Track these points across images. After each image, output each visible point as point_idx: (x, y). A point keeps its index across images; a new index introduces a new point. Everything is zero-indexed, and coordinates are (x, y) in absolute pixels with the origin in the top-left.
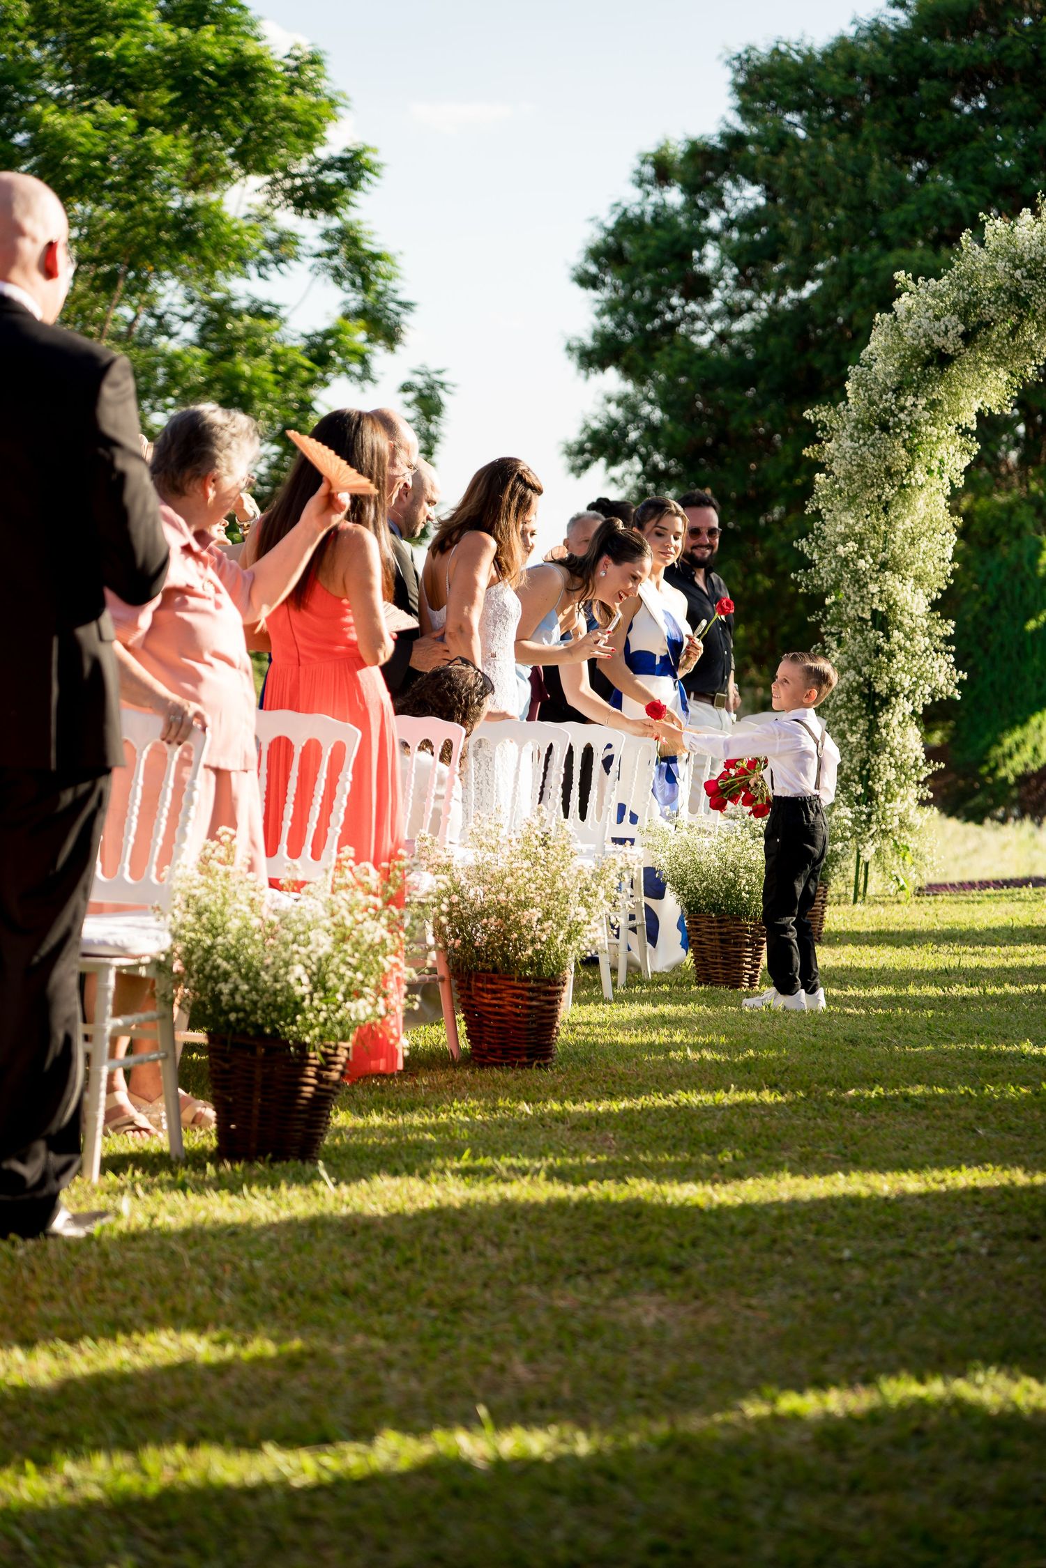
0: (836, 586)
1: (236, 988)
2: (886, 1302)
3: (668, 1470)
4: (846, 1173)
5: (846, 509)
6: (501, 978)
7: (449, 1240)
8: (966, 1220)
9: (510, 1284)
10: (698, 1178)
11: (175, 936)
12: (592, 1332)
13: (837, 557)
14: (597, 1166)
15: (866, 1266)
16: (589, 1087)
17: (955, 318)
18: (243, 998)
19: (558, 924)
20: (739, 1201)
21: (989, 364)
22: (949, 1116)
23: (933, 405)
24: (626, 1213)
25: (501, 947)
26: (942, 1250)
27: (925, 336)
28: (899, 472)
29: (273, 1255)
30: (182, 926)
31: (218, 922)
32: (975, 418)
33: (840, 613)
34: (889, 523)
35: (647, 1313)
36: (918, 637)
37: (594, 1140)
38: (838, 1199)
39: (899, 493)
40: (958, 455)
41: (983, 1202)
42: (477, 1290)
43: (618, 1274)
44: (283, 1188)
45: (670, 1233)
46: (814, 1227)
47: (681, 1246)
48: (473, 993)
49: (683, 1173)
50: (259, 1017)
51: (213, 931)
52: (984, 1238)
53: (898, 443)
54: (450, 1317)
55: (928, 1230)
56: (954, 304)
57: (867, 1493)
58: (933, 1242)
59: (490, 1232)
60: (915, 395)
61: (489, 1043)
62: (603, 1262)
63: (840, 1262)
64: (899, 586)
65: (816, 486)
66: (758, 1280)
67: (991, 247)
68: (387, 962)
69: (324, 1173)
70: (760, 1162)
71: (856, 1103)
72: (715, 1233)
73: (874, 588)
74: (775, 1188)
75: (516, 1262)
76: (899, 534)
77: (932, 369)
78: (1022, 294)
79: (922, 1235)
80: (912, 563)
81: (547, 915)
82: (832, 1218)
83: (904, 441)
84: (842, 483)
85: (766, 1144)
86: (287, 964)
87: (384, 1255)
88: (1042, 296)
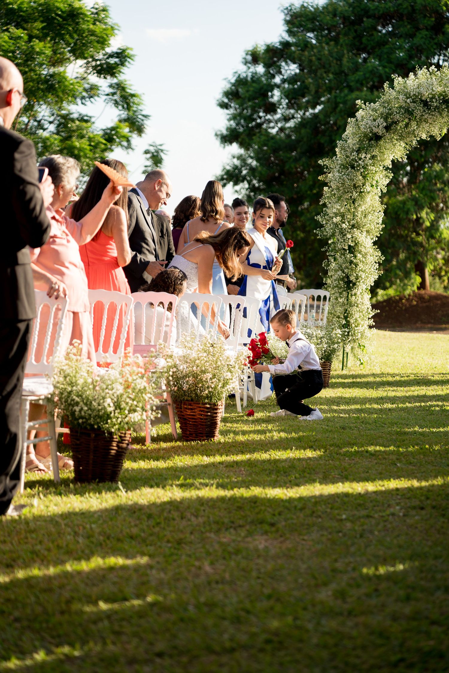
0: (333, 235)
1: (82, 409)
2: (361, 536)
3: (272, 608)
4: (343, 483)
5: (336, 202)
6: (194, 403)
7: (175, 514)
8: (393, 502)
9: (202, 532)
10: (281, 486)
11: (55, 387)
12: (238, 552)
13: (333, 223)
14: (237, 482)
15: (352, 522)
16: (233, 449)
17: (382, 120)
18: (85, 413)
19: (219, 380)
20: (298, 496)
21: (397, 140)
22: (385, 458)
23: (373, 157)
24: (250, 502)
25: (194, 390)
26: (384, 514)
27: (369, 128)
28: (359, 186)
29: (101, 522)
30: (58, 382)
31: (74, 381)
32: (391, 163)
33: (335, 247)
34: (355, 208)
35: (261, 543)
36: (369, 257)
37: (236, 471)
38: (340, 494)
39: (359, 195)
40: (384, 179)
41: (400, 494)
42: (188, 535)
43: (248, 527)
44: (104, 493)
45: (270, 510)
46: (330, 506)
47: (274, 515)
48: (183, 410)
49: (274, 484)
50: (92, 421)
51: (71, 384)
52: (401, 509)
53: (359, 174)
54: (177, 546)
55: (378, 506)
56: (382, 114)
57: (355, 616)
58: (380, 511)
59: (193, 511)
60: (366, 153)
61: (190, 431)
62: (241, 522)
63: (341, 520)
64: (360, 235)
65: (324, 192)
66: (307, 529)
67: (397, 90)
68: (147, 397)
69: (121, 487)
70: (305, 479)
71: (345, 454)
72: (288, 509)
73: (349, 236)
74: (313, 490)
75: (204, 523)
76: (360, 213)
77: (373, 142)
78: (410, 109)
79: (376, 508)
80: (365, 225)
81: (214, 376)
82: (337, 502)
83: (361, 173)
84: (335, 191)
85: (309, 471)
86: (104, 398)
87: (148, 521)
88: (419, 110)
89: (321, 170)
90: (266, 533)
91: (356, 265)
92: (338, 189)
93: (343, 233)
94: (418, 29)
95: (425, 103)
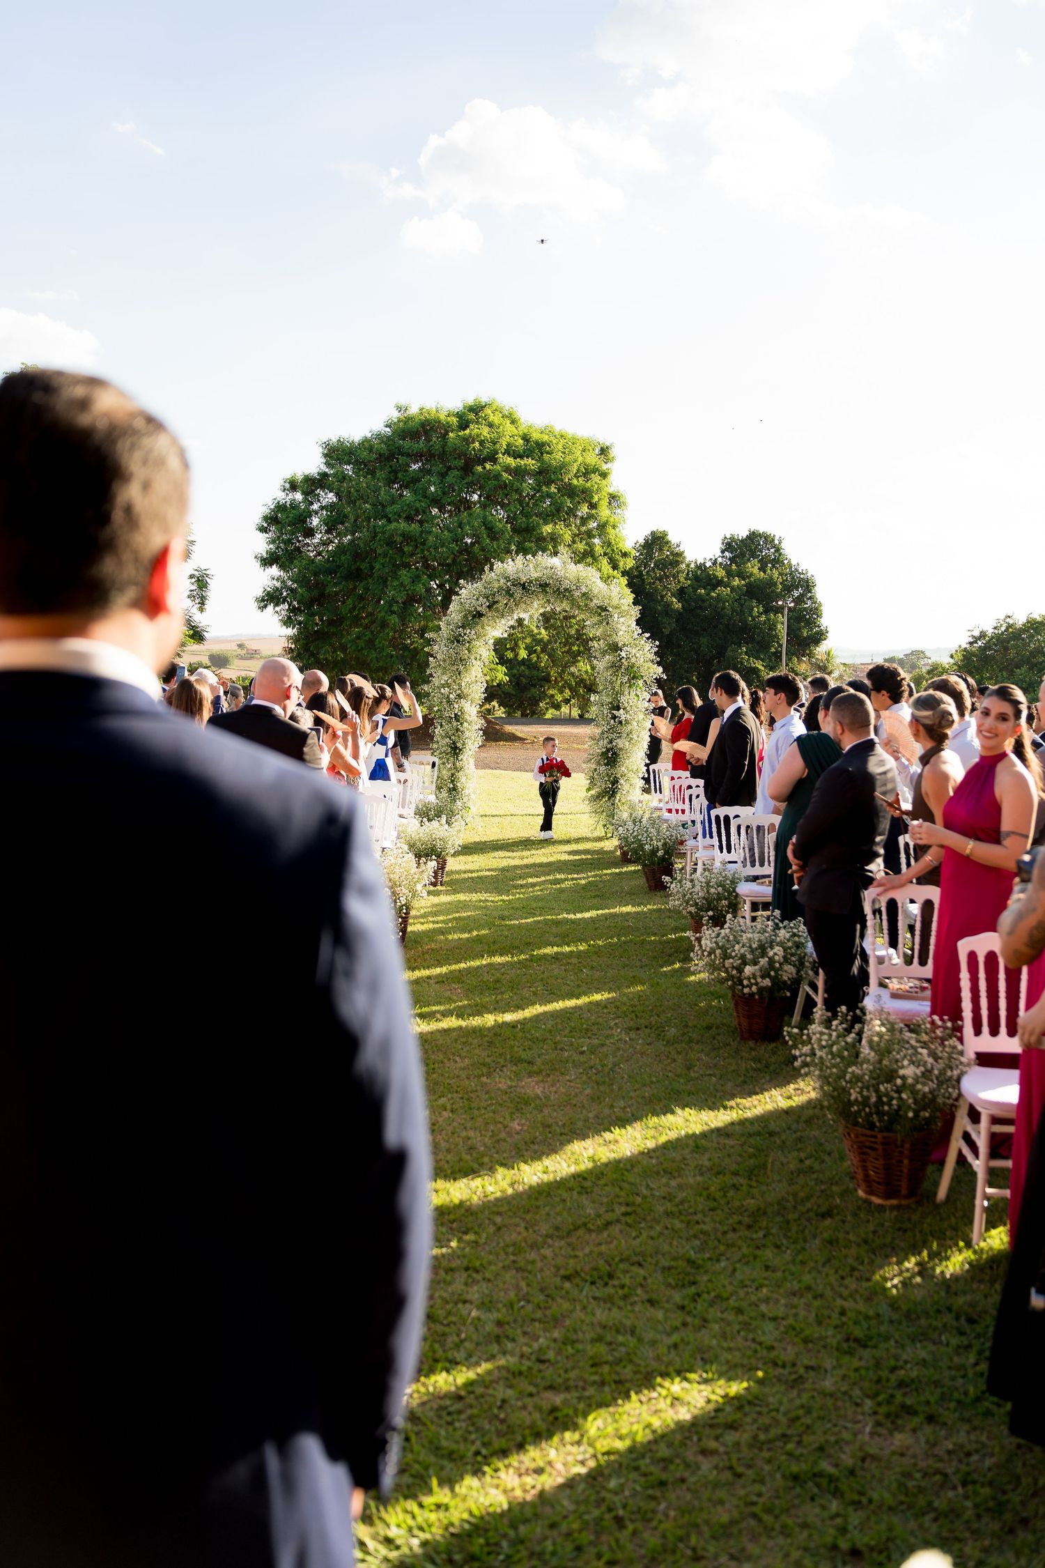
5: (443, 673)
9: (477, 1077)
12: (524, 1101)
14: (466, 1007)
17: (484, 599)
21: (498, 618)
22: (568, 963)
23: (477, 633)
24: (493, 1033)
27: (472, 606)
28: (464, 659)
32: (493, 639)
34: (461, 679)
36: (473, 724)
39: (464, 667)
40: (488, 655)
53: (464, 648)
56: (484, 594)
60: (470, 629)
64: (465, 704)
65: (430, 662)
67: (497, 573)
73: (455, 705)
76: (465, 683)
77: (476, 619)
78: (510, 591)
80: (470, 695)
83: (466, 647)
84: (441, 663)
88: (518, 593)
89: (429, 642)
90: (530, 1075)
91: (463, 732)
92: (444, 661)
93: (449, 702)
94: (449, 468)
95: (523, 586)
